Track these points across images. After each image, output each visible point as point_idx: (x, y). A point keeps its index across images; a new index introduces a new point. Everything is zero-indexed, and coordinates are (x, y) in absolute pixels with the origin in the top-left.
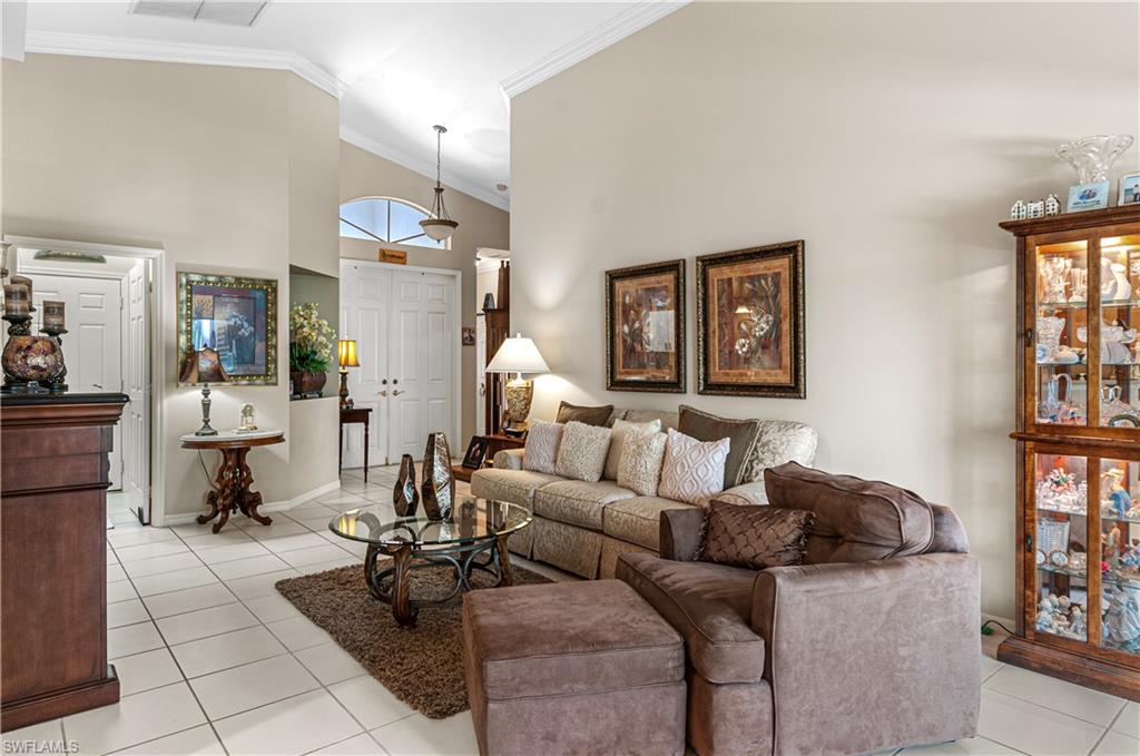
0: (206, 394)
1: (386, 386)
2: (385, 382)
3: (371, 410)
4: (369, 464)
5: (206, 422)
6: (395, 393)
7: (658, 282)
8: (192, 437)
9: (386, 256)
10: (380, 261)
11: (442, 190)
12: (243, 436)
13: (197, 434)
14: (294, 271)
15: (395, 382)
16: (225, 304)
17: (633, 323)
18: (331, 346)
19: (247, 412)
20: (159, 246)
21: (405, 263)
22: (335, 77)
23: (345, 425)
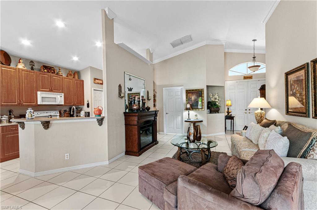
0: (189, 112)
1: (246, 111)
2: (246, 110)
3: (234, 117)
4: (234, 130)
5: (189, 117)
6: (249, 113)
7: (300, 74)
8: (187, 120)
9: (245, 78)
10: (244, 79)
11: (255, 57)
12: (195, 120)
13: (188, 119)
14: (208, 87)
15: (249, 110)
16: (194, 95)
17: (293, 90)
18: (219, 102)
19: (196, 116)
20: (183, 86)
21: (252, 79)
22: (220, 40)
23: (227, 120)
